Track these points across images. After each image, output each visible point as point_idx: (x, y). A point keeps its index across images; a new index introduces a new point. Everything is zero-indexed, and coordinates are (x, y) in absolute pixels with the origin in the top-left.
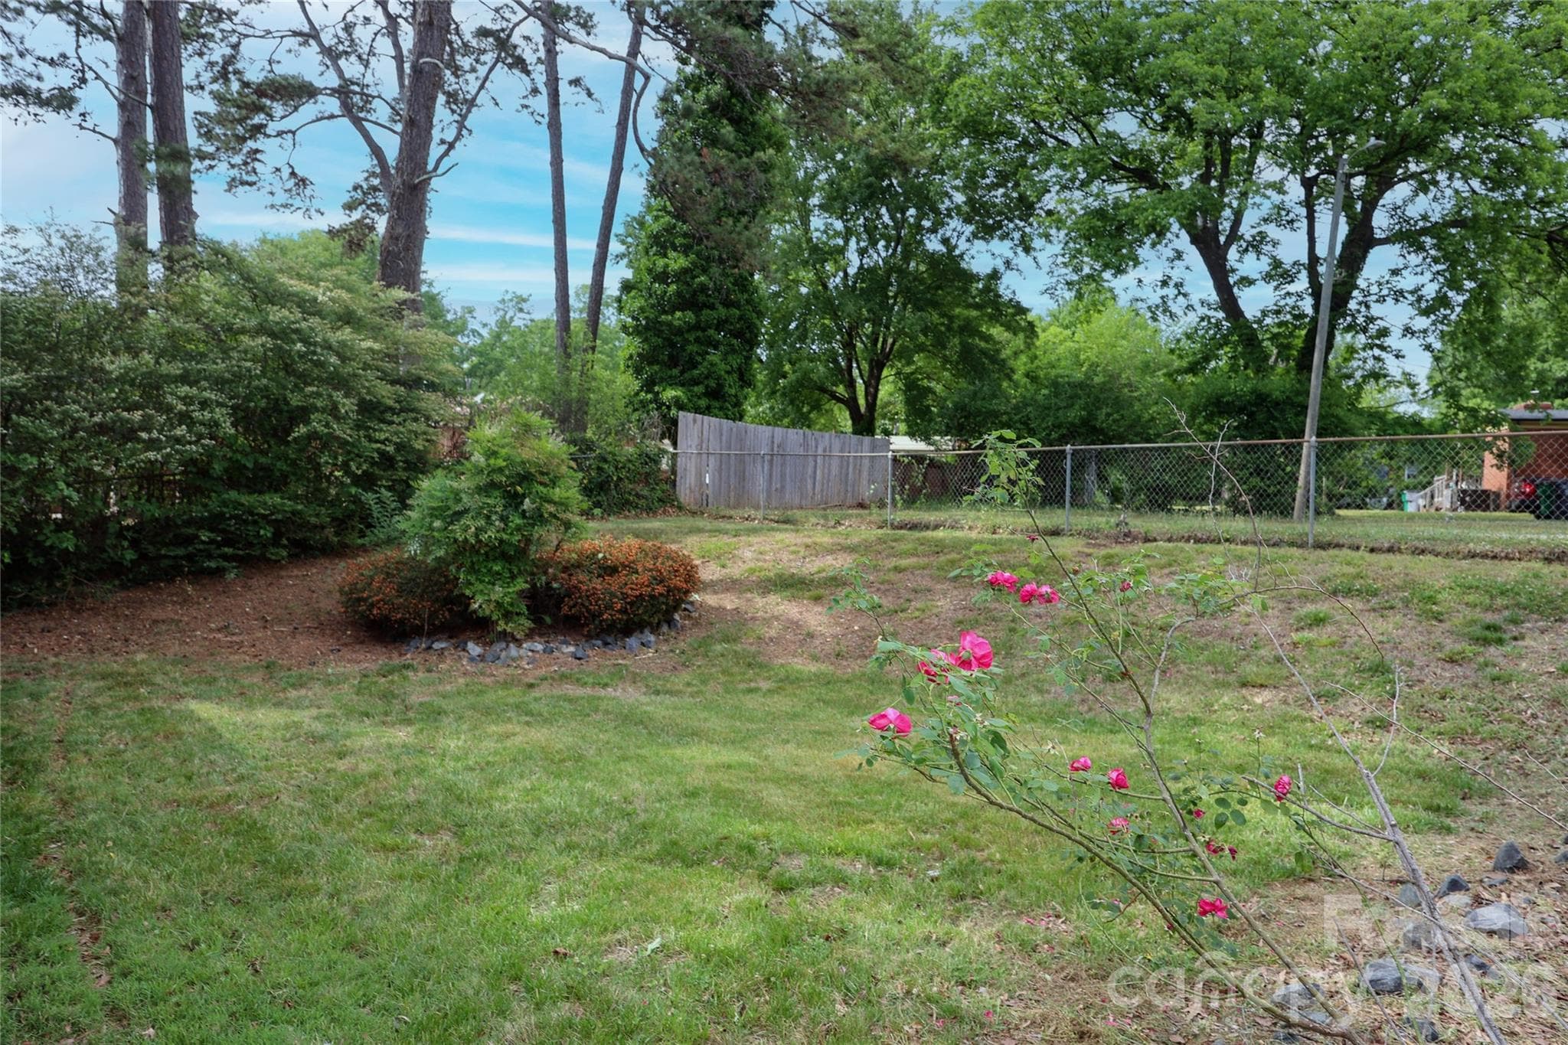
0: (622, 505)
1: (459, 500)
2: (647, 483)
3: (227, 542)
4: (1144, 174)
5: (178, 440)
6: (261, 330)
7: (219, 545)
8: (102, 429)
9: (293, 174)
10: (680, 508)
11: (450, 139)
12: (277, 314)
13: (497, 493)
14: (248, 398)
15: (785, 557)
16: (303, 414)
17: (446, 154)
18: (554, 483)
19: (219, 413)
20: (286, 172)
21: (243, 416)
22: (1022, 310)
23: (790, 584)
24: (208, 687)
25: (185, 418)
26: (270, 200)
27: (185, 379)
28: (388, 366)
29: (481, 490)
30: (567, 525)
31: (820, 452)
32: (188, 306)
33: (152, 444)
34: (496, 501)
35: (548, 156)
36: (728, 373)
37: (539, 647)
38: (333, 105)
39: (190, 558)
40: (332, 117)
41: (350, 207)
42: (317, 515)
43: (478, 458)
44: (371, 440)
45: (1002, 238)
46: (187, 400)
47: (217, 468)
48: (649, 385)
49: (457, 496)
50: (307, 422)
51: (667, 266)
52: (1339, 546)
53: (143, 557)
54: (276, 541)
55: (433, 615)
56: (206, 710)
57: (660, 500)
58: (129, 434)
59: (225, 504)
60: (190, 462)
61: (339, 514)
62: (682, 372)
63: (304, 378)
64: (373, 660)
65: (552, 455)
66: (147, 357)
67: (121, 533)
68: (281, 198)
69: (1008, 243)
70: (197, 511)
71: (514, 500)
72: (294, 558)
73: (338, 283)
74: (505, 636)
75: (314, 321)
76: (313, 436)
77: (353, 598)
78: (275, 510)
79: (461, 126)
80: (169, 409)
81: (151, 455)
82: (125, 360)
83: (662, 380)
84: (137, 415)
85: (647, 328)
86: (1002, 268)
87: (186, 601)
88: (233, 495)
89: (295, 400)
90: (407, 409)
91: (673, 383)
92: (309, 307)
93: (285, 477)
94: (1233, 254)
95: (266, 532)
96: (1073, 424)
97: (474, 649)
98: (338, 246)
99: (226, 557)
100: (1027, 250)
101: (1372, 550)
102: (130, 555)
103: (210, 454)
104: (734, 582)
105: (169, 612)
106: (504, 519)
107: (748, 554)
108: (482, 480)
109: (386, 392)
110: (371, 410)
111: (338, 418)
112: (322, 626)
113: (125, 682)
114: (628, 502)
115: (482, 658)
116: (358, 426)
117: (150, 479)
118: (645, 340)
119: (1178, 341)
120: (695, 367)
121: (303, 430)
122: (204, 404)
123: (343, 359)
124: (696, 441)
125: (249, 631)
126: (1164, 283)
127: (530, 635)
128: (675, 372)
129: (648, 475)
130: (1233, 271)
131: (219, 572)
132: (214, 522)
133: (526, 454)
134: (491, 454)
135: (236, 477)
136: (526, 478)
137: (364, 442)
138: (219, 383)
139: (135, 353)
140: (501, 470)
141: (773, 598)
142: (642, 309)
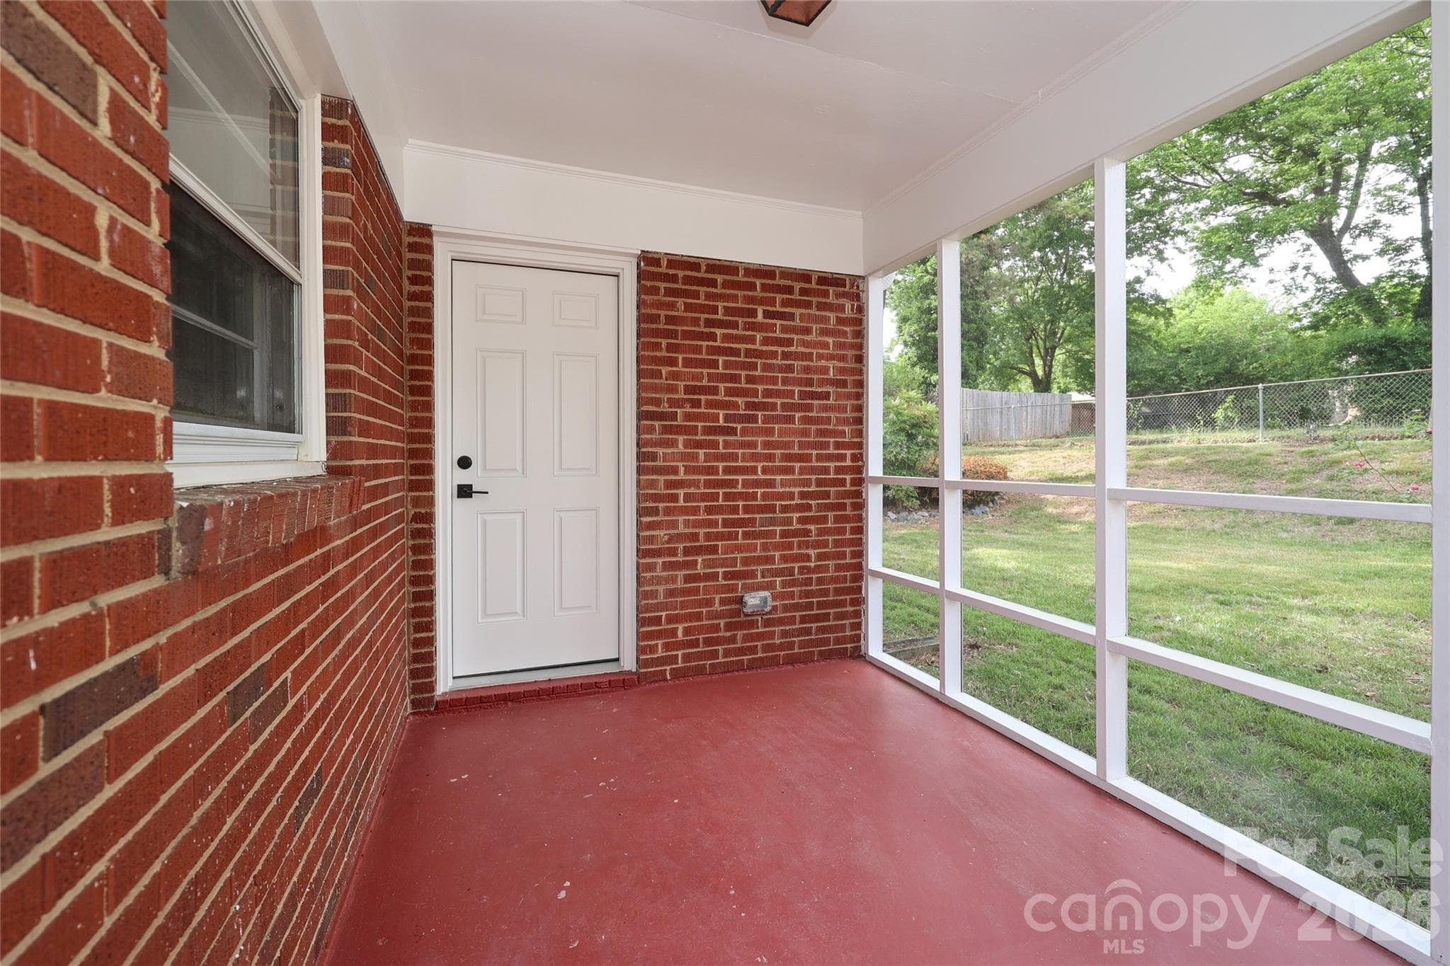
4: (1264, 195)
13: (903, 434)
15: (1052, 464)
18: (932, 427)
22: (1159, 300)
31: (1029, 404)
34: (903, 437)
36: (970, 362)
37: (927, 514)
45: (1140, 255)
51: (930, 304)
65: (929, 413)
69: (1146, 257)
71: (911, 437)
74: (905, 508)
85: (919, 341)
86: (1143, 275)
94: (1346, 241)
96: (1219, 374)
100: (1162, 260)
106: (908, 447)
107: (1023, 463)
108: (896, 427)
118: (919, 348)
119: (1296, 309)
126: (1293, 269)
127: (920, 508)
130: (1347, 251)
133: (916, 413)
134: (899, 414)
136: (916, 425)
140: (905, 422)
142: (916, 331)
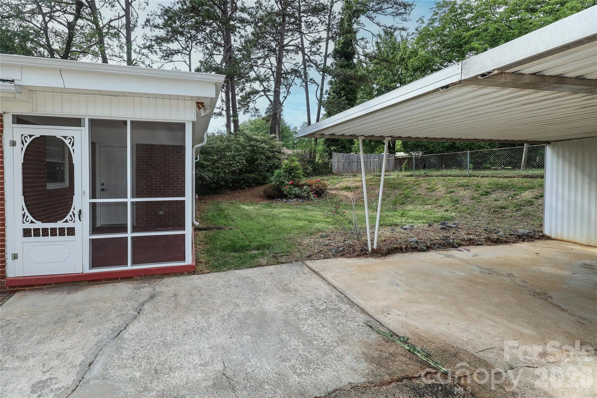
0: (320, 174)
1: (281, 174)
2: (325, 169)
3: (245, 183)
5: (238, 166)
6: (250, 146)
7: (244, 183)
8: (228, 164)
9: (255, 109)
10: (333, 174)
11: (285, 96)
12: (252, 143)
13: (287, 172)
14: (248, 158)
15: (349, 183)
16: (257, 160)
17: (285, 99)
18: (297, 170)
19: (244, 161)
20: (254, 108)
21: (247, 161)
23: (348, 189)
24: (243, 204)
25: (239, 162)
26: (251, 115)
27: (238, 155)
28: (271, 149)
29: (284, 172)
30: (300, 178)
32: (238, 143)
33: (234, 167)
34: (287, 174)
35: (305, 97)
38: (262, 93)
39: (240, 185)
40: (262, 96)
41: (266, 113)
42: (260, 178)
43: (284, 166)
44: (268, 164)
46: (239, 159)
47: (244, 170)
48: (328, 147)
49: (280, 173)
50: (257, 161)
52: (474, 176)
53: (233, 185)
54: (253, 182)
55: (278, 194)
56: (243, 206)
57: (328, 172)
58: (230, 165)
59: (245, 176)
60: (239, 169)
61: (263, 177)
62: (336, 143)
63: (257, 153)
64: (267, 202)
65: (297, 165)
66: (233, 152)
67: (230, 182)
68: (253, 114)
70: (241, 178)
71: (290, 173)
72: (256, 186)
73: (262, 135)
74: (290, 198)
75: (258, 143)
76: (258, 163)
77: (265, 192)
78: (253, 177)
79: (288, 91)
80: (236, 161)
81: (234, 168)
82: (230, 153)
83: (331, 145)
84: (232, 162)
87: (240, 193)
88: (246, 174)
89: (255, 157)
90: (274, 157)
91: (333, 145)
92: (257, 141)
93: (254, 171)
95: (252, 181)
97: (284, 200)
98: (264, 121)
99: (245, 185)
101: (482, 177)
102: (231, 185)
103: (242, 167)
104: (337, 188)
105: (237, 194)
106: (289, 177)
107: (341, 183)
108: (285, 170)
109: (270, 154)
110: (268, 158)
111: (262, 160)
112: (260, 197)
113: (233, 204)
114: (321, 173)
115: (286, 202)
116: (266, 161)
117: (234, 172)
120: (338, 141)
121: (257, 162)
122: (241, 159)
123: (263, 149)
124: (337, 159)
125: (249, 197)
127: (294, 198)
128: (334, 143)
129: (325, 167)
131: (244, 188)
132: (243, 179)
133: (292, 165)
134: (286, 165)
135: (247, 172)
136: (292, 169)
137: (267, 164)
138: (244, 155)
139: (231, 152)
140: (288, 168)
141: (343, 191)
